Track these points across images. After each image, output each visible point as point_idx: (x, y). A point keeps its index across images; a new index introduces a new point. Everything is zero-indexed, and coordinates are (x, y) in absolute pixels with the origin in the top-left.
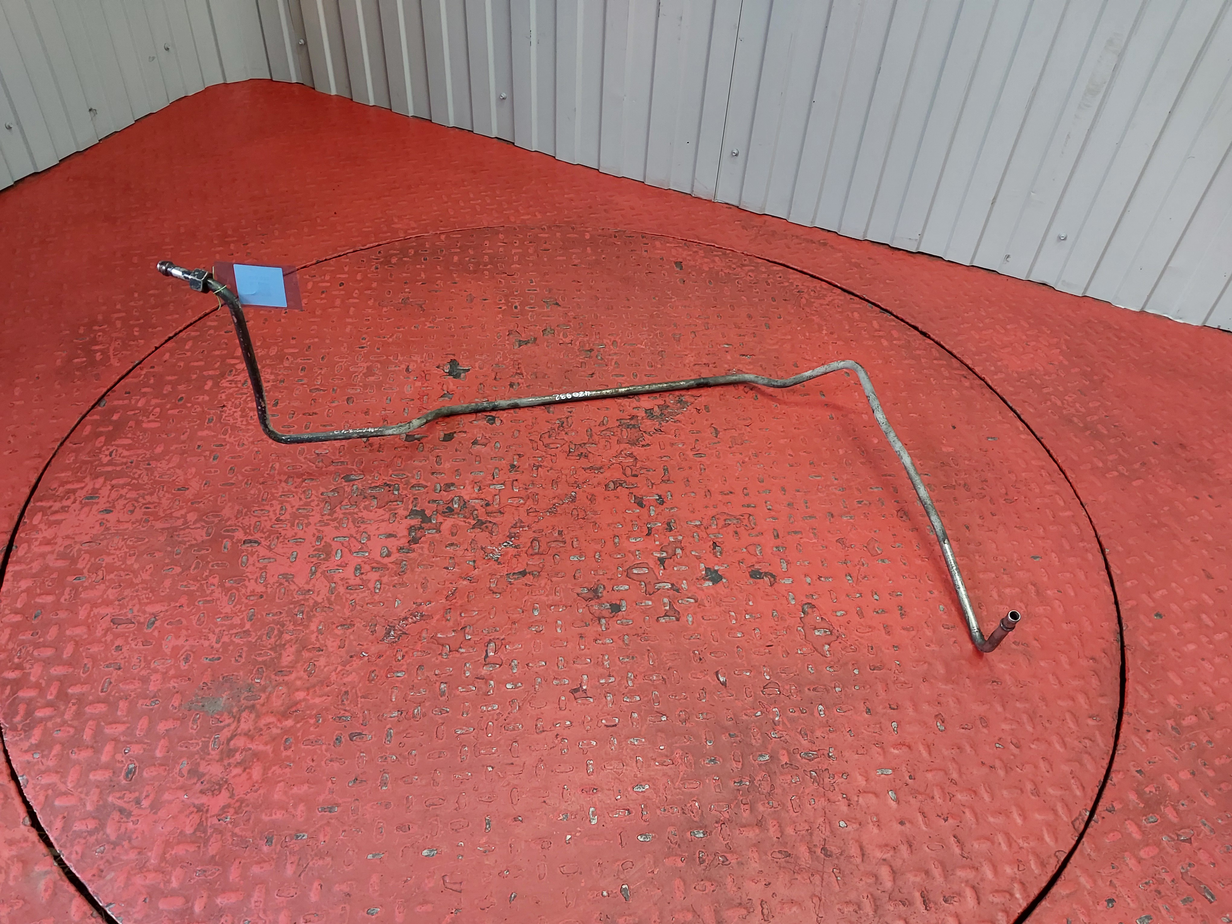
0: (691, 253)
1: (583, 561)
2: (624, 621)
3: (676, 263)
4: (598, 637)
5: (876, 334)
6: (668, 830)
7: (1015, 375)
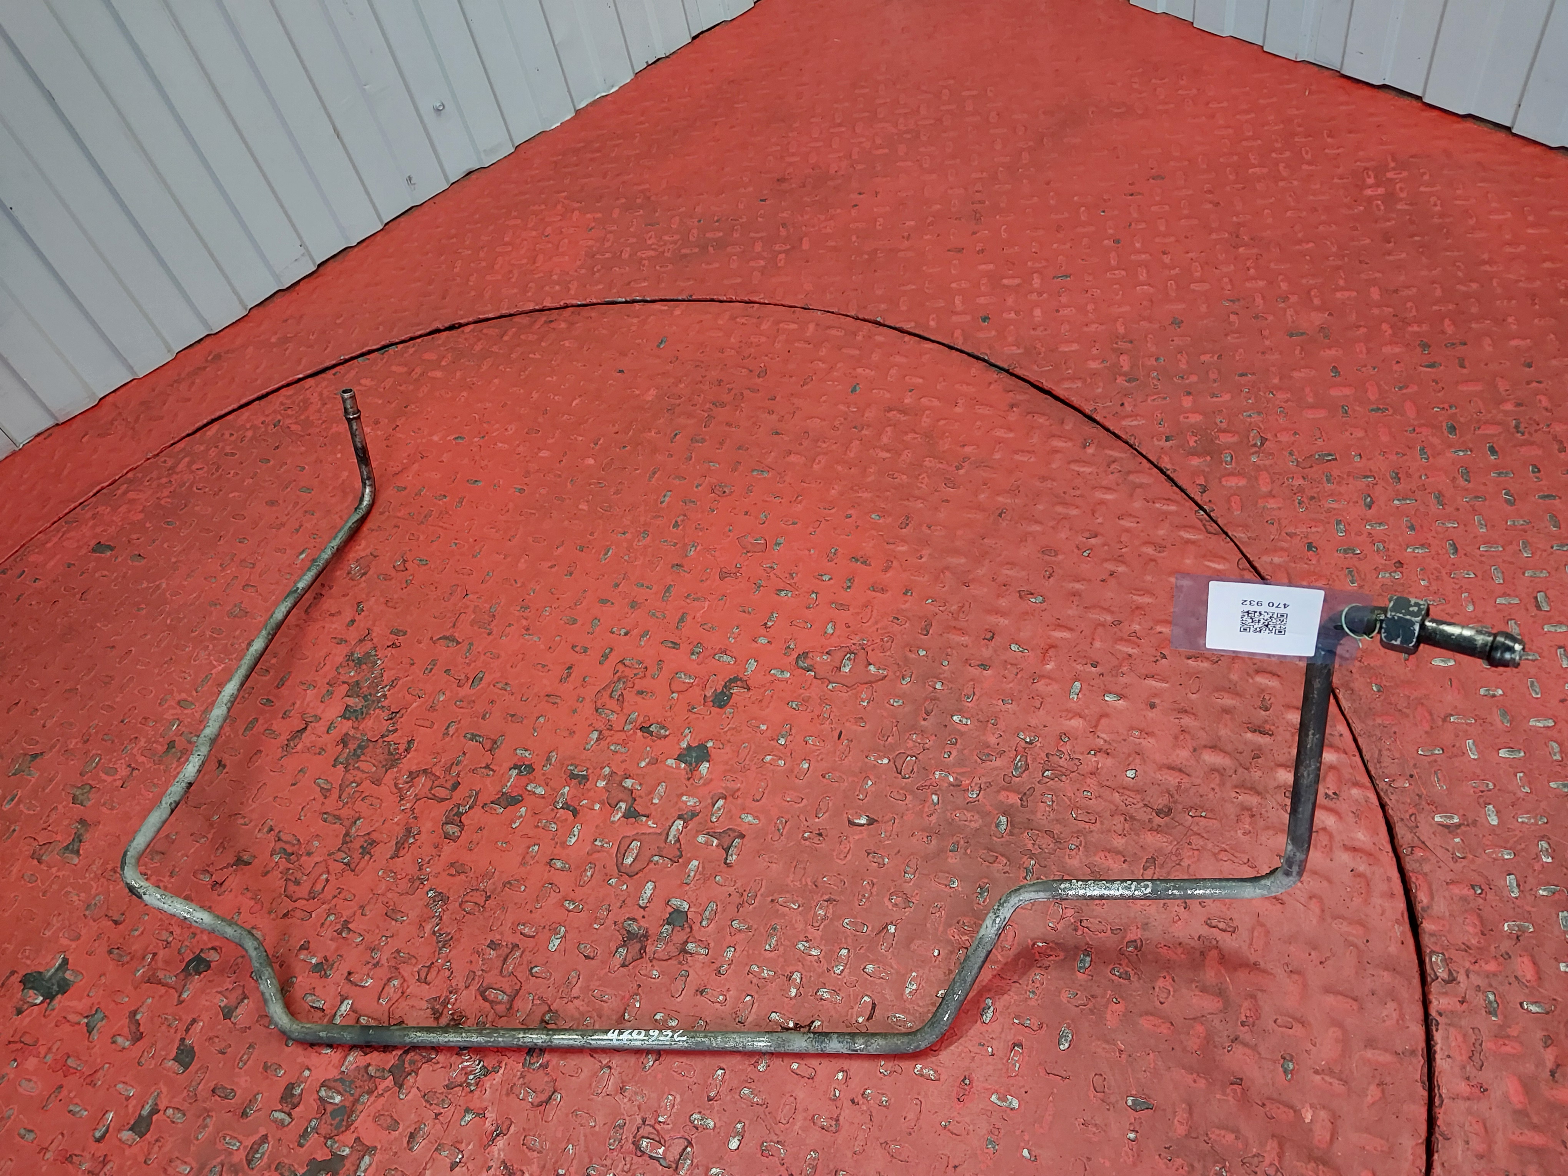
0: (91, 523)
1: (566, 931)
2: (707, 913)
3: (94, 551)
4: (715, 966)
5: (415, 375)
6: (1065, 1000)
7: (583, 271)
